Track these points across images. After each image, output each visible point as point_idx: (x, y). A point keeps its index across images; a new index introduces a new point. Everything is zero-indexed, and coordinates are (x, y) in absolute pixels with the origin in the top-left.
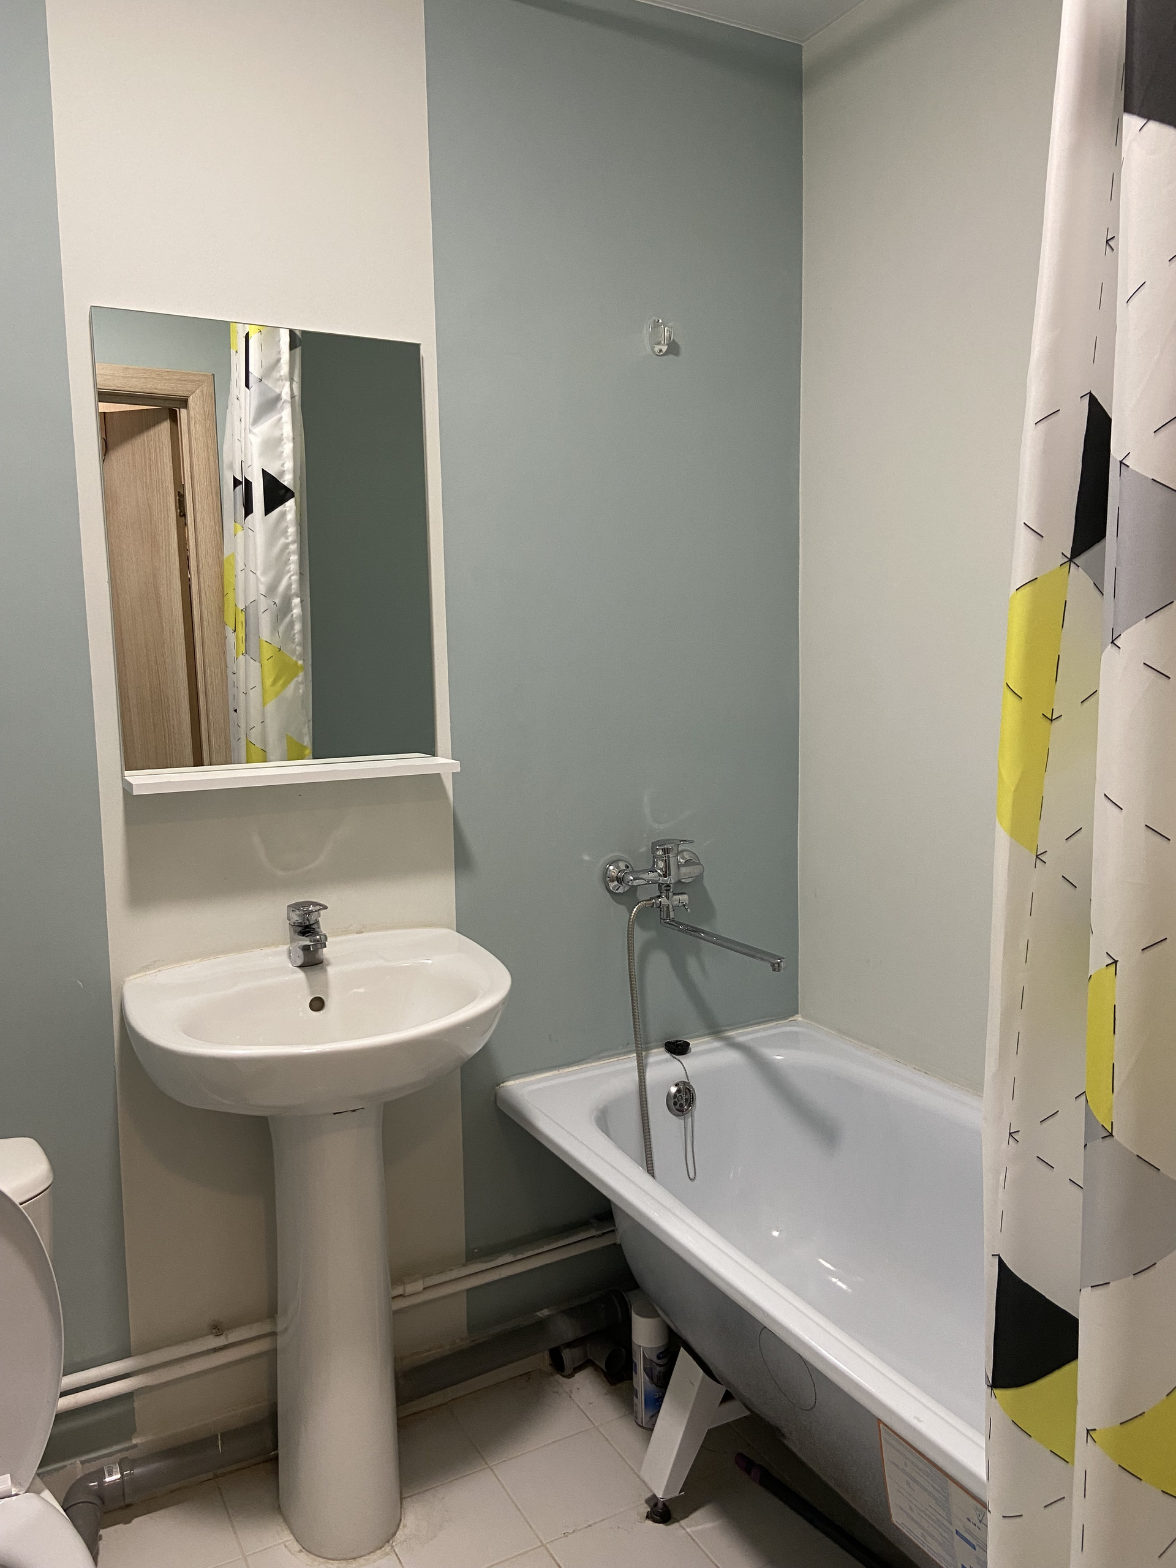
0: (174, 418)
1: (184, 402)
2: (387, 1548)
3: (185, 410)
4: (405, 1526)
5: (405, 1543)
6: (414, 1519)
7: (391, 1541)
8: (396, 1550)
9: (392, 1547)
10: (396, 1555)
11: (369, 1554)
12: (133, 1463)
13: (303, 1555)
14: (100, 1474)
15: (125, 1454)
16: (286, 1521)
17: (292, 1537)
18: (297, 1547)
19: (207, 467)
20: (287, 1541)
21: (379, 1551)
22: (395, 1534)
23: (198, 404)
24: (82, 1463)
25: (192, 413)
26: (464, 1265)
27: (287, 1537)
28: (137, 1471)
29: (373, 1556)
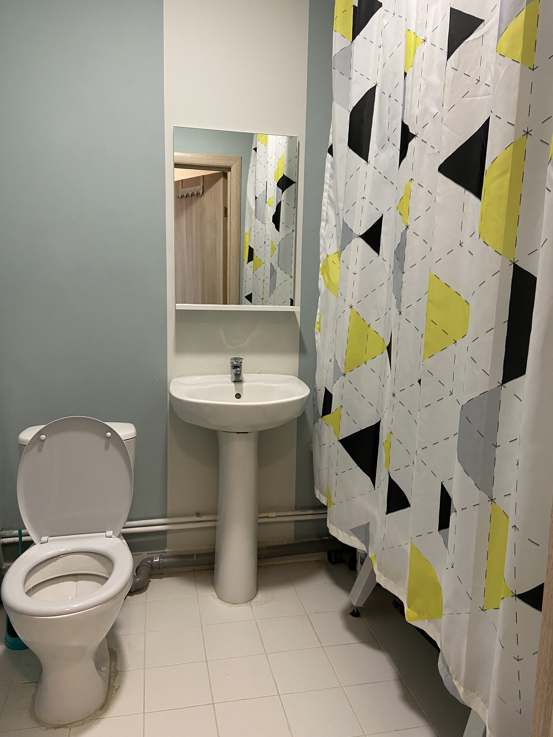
0: (225, 176)
1: (229, 169)
2: (248, 603)
3: (230, 172)
4: (257, 598)
5: (255, 603)
6: (260, 596)
7: (250, 602)
8: (252, 605)
9: (250, 603)
10: (251, 606)
11: (241, 603)
12: (164, 557)
13: (218, 600)
14: (152, 559)
15: (162, 554)
16: (215, 588)
17: (215, 593)
18: (217, 597)
19: (236, 196)
20: (213, 594)
21: (245, 604)
22: (252, 599)
23: (235, 170)
24: (147, 554)
25: (232, 173)
26: (293, 511)
27: (214, 593)
28: (165, 560)
29: (243, 605)
